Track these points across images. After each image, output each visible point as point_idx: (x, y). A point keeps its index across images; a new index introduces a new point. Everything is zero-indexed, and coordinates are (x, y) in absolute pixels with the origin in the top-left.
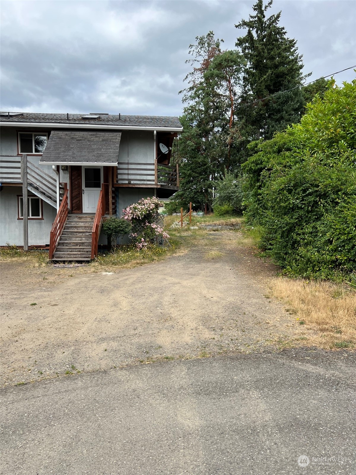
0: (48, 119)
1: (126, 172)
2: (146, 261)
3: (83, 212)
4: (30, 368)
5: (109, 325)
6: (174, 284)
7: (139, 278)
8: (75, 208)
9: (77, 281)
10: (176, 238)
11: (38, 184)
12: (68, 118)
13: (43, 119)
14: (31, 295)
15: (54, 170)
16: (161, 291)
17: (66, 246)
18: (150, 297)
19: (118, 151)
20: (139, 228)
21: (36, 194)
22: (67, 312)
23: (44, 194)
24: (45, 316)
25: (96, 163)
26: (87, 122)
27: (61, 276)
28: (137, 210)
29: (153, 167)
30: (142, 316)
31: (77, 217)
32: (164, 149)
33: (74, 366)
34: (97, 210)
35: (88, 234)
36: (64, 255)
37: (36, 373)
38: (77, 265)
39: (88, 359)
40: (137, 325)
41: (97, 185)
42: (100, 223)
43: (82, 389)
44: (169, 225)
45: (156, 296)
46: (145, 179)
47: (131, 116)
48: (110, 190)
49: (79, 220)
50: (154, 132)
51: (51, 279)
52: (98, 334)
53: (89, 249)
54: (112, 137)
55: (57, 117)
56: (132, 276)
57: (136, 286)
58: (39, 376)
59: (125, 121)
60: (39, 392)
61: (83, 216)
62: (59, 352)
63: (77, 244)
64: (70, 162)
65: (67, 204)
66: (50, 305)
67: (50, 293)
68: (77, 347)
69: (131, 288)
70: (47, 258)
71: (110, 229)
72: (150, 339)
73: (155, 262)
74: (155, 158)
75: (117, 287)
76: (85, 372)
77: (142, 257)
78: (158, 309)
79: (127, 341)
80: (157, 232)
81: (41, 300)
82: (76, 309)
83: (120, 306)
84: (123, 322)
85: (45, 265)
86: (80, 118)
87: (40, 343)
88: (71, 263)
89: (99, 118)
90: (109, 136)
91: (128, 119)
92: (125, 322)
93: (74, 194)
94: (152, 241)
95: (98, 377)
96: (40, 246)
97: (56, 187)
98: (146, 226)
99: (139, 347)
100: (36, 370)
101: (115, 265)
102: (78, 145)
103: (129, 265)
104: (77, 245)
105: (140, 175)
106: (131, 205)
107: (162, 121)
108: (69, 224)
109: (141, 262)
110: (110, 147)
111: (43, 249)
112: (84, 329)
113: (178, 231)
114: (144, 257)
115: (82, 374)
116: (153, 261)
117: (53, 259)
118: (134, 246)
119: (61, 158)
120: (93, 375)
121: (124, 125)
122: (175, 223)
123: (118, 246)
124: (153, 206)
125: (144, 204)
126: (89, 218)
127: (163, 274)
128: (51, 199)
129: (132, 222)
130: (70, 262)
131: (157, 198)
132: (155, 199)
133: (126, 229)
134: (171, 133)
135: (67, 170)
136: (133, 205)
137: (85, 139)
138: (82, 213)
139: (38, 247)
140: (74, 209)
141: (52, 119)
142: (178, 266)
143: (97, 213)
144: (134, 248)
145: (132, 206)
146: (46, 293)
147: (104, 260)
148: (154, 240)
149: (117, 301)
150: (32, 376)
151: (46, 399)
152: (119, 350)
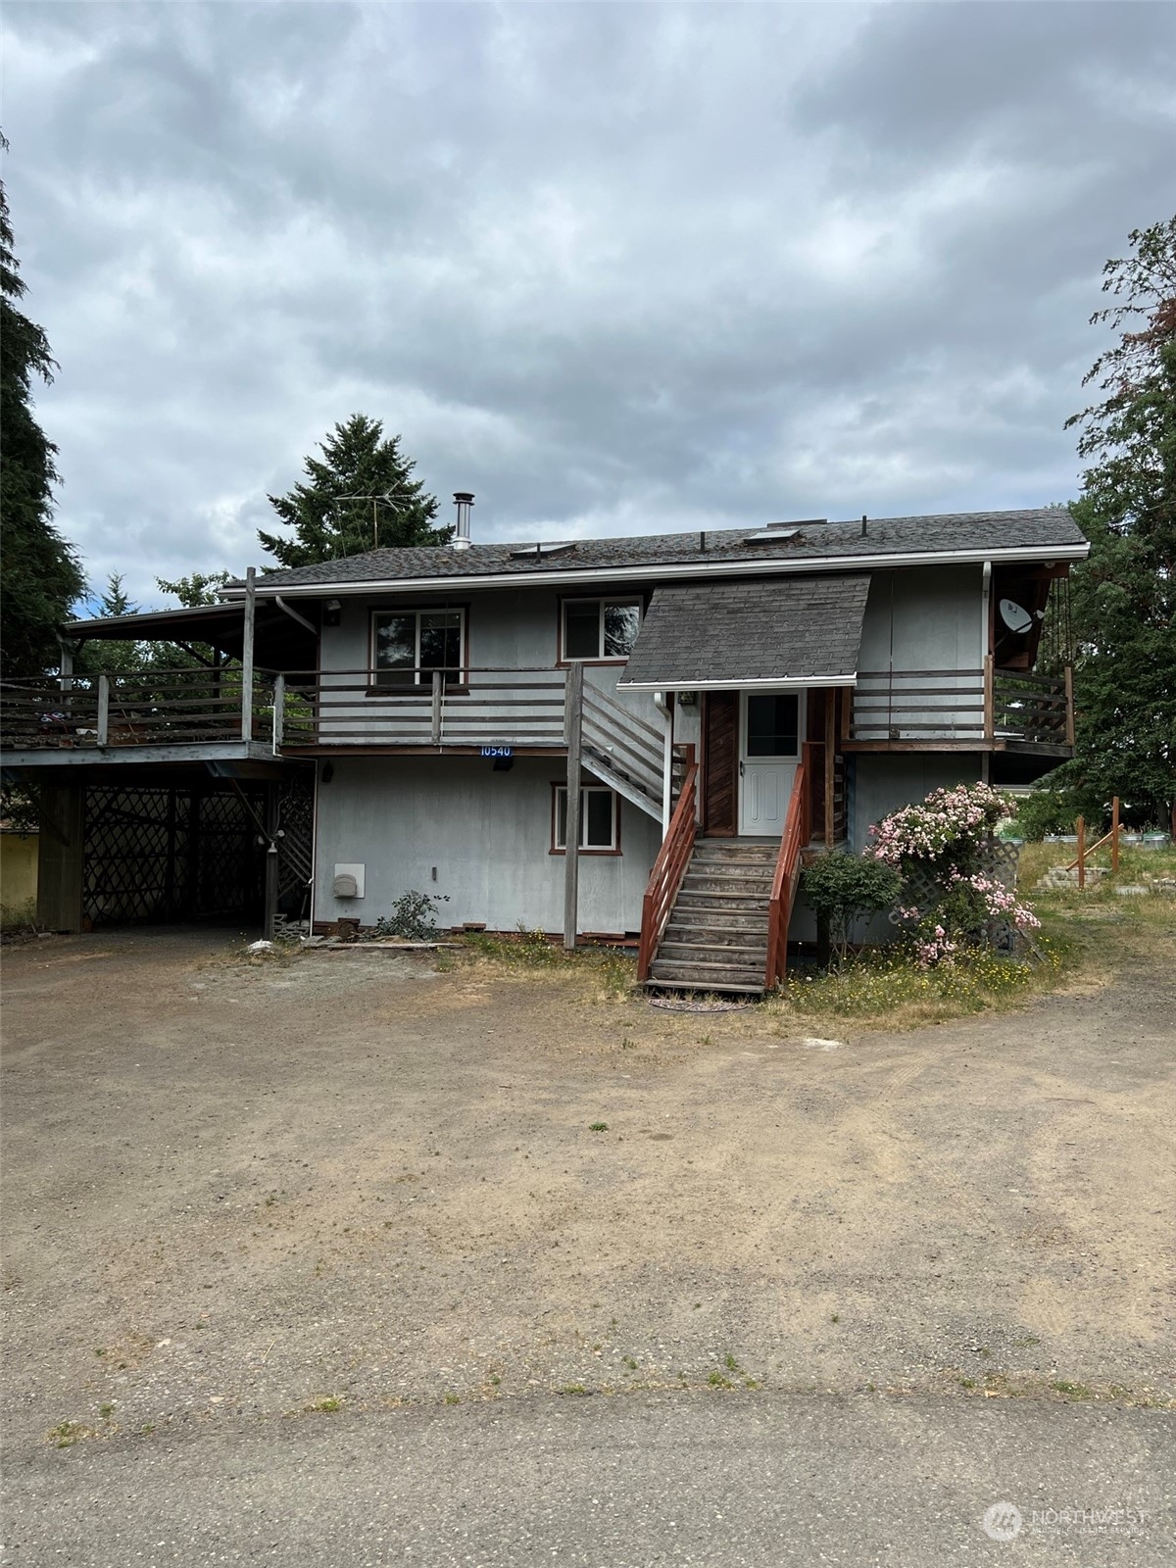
0: (645, 554)
1: (883, 701)
2: (955, 1008)
3: (740, 834)
4: (599, 1341)
5: (841, 1229)
6: (1069, 1103)
7: (933, 1070)
8: (715, 822)
9: (725, 1060)
10: (1059, 925)
11: (610, 749)
12: (702, 547)
13: (632, 556)
14: (590, 1096)
15: (659, 707)
16: (1018, 1126)
17: (688, 941)
18: (981, 1144)
19: (858, 636)
20: (925, 890)
21: (604, 778)
22: (699, 1165)
23: (626, 777)
24: (634, 1172)
25: (786, 679)
26: (760, 552)
27: (674, 1040)
28: (919, 829)
29: (978, 682)
30: (955, 1211)
31: (721, 849)
32: (1017, 619)
33: (735, 1357)
34: (788, 827)
35: (754, 905)
36: (682, 969)
37: (616, 1360)
38: (721, 1004)
39: (778, 1340)
40: (941, 1243)
41: (786, 748)
42: (794, 872)
43: (764, 1447)
44: (1032, 877)
45: (1000, 1146)
46: (947, 722)
47: (901, 521)
48: (829, 764)
49: (728, 861)
50: (982, 567)
51: (647, 1046)
52: (807, 1255)
53: (759, 953)
54: (841, 592)
55: (670, 547)
56: (906, 1059)
57: (925, 1100)
58: (626, 1375)
59: (884, 538)
60: (630, 1430)
61: (740, 846)
62: (683, 1303)
63: (720, 937)
64: (706, 682)
65: (693, 807)
66: (647, 1135)
67: (645, 1094)
68: (739, 1291)
69: (910, 1103)
70: (632, 977)
71: (826, 890)
72: (991, 1304)
73: (987, 1015)
74: (985, 652)
75: (859, 1094)
76: (771, 1389)
77: (940, 993)
78: (1014, 1194)
79: (906, 1297)
80: (993, 905)
81: (621, 1116)
82: (729, 1157)
83: (875, 1167)
84: (887, 1226)
85: (625, 999)
86: (739, 541)
87: (624, 1262)
88: (703, 999)
89: (798, 535)
90: (830, 590)
91: (892, 533)
92: (895, 1227)
93: (713, 778)
94: (973, 937)
95: (817, 1416)
96: (609, 935)
97: (661, 756)
98: (953, 884)
99: (955, 1326)
100: (616, 1350)
101: (846, 1015)
102: (733, 626)
103: (894, 1017)
104: (720, 941)
105: (932, 711)
106: (897, 811)
107: (1010, 527)
108: (697, 872)
109: (935, 1008)
110: (831, 627)
111: (618, 947)
112: (759, 1232)
113: (1066, 899)
114: (944, 994)
115: (762, 1394)
116: (978, 1010)
117: (650, 982)
118: (907, 952)
119: (679, 668)
120: (800, 1402)
121: (878, 551)
122: (1054, 872)
123: (853, 949)
124: (976, 814)
125: (945, 809)
126: (759, 852)
127: (1019, 1059)
128: (644, 792)
129: (900, 867)
130: (701, 994)
131: (992, 788)
132: (984, 791)
133: (883, 894)
134: (1047, 564)
135: (694, 703)
136: (907, 809)
137: (755, 605)
138: (735, 836)
139: (604, 940)
140: (710, 825)
141: (655, 554)
142: (1077, 1035)
143: (787, 837)
144: (908, 959)
145: (901, 815)
146: (634, 1094)
147: (808, 995)
148: (980, 936)
149: (863, 1144)
150: (604, 1370)
151: (653, 1457)
152: (882, 1327)
